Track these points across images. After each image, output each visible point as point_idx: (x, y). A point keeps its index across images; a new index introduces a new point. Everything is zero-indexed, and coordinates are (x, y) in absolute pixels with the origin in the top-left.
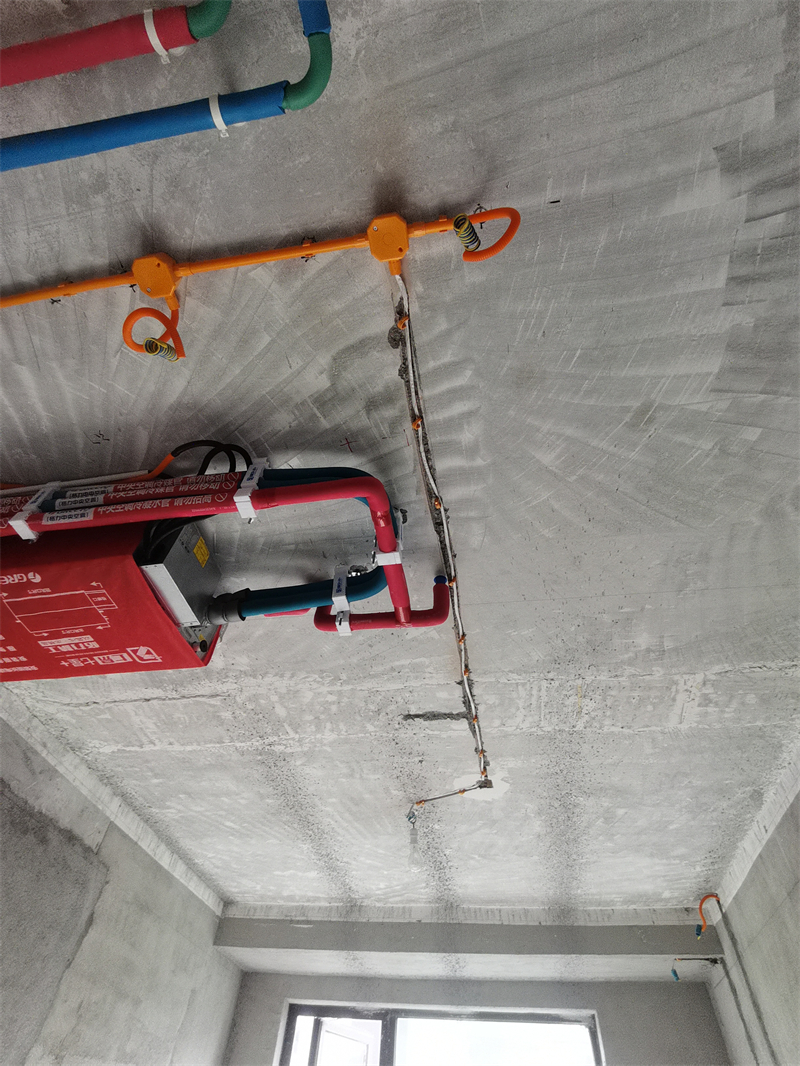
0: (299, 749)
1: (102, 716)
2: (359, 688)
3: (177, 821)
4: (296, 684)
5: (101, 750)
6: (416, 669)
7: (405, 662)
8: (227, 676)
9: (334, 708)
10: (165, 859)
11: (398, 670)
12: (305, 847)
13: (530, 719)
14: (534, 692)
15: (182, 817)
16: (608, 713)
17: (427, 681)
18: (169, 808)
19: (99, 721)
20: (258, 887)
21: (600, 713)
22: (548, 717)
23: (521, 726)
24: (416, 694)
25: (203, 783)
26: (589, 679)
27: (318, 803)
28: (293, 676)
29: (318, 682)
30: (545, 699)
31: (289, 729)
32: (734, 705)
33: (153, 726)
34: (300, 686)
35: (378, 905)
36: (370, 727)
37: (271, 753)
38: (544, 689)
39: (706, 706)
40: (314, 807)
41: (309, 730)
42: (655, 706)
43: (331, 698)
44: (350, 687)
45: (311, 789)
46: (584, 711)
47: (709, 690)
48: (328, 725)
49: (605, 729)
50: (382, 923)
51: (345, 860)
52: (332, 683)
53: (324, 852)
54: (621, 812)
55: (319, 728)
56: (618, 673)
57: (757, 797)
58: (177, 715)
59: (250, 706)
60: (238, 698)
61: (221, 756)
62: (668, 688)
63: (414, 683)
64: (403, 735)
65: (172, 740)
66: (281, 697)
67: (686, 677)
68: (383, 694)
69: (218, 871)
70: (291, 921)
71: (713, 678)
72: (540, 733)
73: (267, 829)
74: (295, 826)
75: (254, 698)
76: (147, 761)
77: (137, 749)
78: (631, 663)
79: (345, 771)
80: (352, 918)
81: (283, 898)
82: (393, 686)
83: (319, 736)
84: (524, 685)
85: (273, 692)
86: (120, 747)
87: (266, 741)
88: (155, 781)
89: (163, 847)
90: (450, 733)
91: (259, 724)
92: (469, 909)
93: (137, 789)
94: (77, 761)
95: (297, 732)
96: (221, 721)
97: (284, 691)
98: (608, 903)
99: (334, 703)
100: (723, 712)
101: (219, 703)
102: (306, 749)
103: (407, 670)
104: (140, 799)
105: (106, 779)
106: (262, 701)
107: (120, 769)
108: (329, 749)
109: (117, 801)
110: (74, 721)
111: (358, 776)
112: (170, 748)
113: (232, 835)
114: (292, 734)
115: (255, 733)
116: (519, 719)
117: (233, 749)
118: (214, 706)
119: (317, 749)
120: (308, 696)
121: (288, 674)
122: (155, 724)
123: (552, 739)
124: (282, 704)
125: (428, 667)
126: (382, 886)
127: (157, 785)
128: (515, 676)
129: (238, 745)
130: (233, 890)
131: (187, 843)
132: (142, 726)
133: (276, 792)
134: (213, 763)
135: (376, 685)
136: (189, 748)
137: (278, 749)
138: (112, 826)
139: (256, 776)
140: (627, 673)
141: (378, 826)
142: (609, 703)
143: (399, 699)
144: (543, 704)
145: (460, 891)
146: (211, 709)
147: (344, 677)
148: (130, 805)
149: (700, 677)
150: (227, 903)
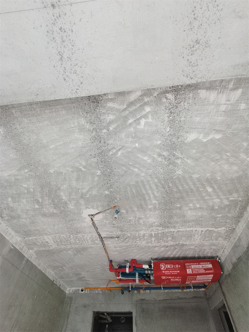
6: (115, 247)
9: (138, 239)
23: (87, 236)
48: (141, 235)
55: (144, 234)
64: (120, 233)
82: (122, 244)
83: (145, 233)
90: (106, 233)
99: (138, 241)
116: (88, 237)
143: (120, 241)
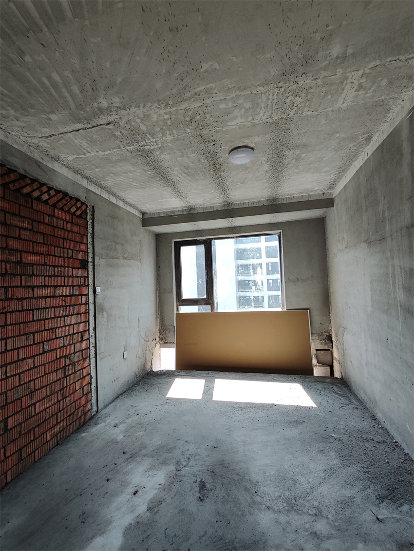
0: (156, 147)
1: (61, 142)
2: (179, 109)
3: (113, 186)
4: (147, 111)
5: (68, 159)
7: (202, 88)
8: (111, 111)
10: (114, 201)
11: (198, 94)
12: (168, 189)
13: (267, 114)
14: (270, 97)
15: (115, 184)
16: (307, 104)
17: (214, 99)
18: (108, 181)
19: (61, 144)
20: (154, 206)
21: (303, 105)
22: (276, 111)
24: (209, 108)
25: (118, 168)
26: (301, 83)
27: (170, 171)
28: (144, 106)
29: (158, 108)
30: (276, 100)
31: (150, 137)
32: (374, 88)
33: (86, 144)
34: (149, 112)
35: (201, 207)
36: (188, 131)
37: (144, 150)
38: (275, 94)
39: (359, 91)
40: (169, 172)
41: (159, 136)
42: (332, 95)
43: (167, 117)
44: (175, 108)
45: (166, 165)
46: (295, 105)
47: (364, 80)
49: (304, 114)
50: (203, 212)
51: (186, 192)
52: (165, 107)
53: (177, 190)
54: (304, 155)
56: (317, 77)
57: (369, 139)
58: (95, 137)
59: (128, 127)
60: (120, 123)
61: (122, 155)
62: (342, 83)
63: (207, 101)
65: (97, 150)
66: (142, 120)
67: (353, 73)
68: (192, 110)
69: (136, 203)
70: (169, 216)
71: (368, 71)
72: (271, 121)
73: (151, 184)
74: (163, 181)
75: (128, 122)
76: (90, 161)
77: (84, 156)
78: (325, 69)
79: (179, 154)
80: (192, 212)
81: (164, 209)
84: (265, 93)
85: (137, 117)
86: (75, 156)
87: (140, 144)
88: (97, 170)
89: (111, 196)
91: (135, 136)
92: (236, 204)
93: (91, 174)
94: (60, 165)
95: (154, 138)
96: (117, 138)
97: (142, 116)
98: (292, 194)
100: (366, 93)
101: (112, 128)
102: (159, 146)
103: (203, 93)
104: (94, 178)
105: (77, 172)
106: (133, 123)
107: (80, 166)
108: (170, 145)
109: (85, 180)
110: (49, 146)
111: (186, 156)
112: (98, 154)
113: (138, 188)
114: (152, 140)
115: (134, 141)
117: (126, 151)
118: (110, 129)
119: (165, 145)
120: (155, 117)
121: (142, 106)
122: (86, 142)
123: (277, 123)
124: (143, 123)
125: (214, 90)
126: (202, 200)
127: (99, 172)
128: (261, 88)
129: (128, 148)
130: (144, 209)
131: (120, 194)
132: (81, 145)
133: (151, 168)
134: (120, 158)
135: (188, 105)
136: (106, 153)
137: (147, 147)
138: (88, 190)
139: (140, 162)
140: (322, 76)
141: (197, 177)
142: (309, 98)
144: (274, 104)
145: (233, 198)
146: (109, 131)
147: (171, 103)
148: (91, 181)
149: (360, 72)
150: (143, 214)
